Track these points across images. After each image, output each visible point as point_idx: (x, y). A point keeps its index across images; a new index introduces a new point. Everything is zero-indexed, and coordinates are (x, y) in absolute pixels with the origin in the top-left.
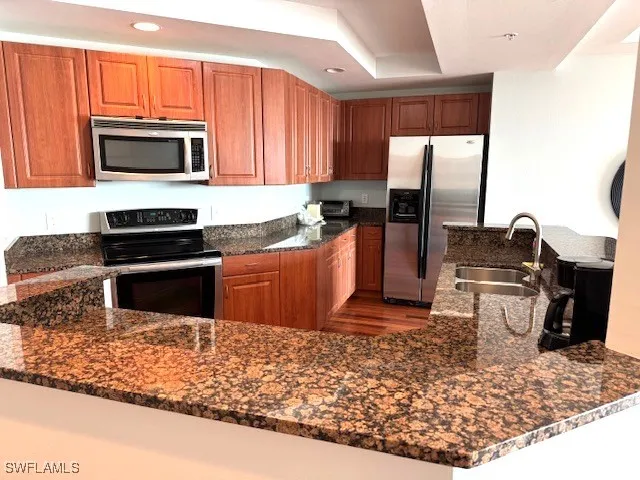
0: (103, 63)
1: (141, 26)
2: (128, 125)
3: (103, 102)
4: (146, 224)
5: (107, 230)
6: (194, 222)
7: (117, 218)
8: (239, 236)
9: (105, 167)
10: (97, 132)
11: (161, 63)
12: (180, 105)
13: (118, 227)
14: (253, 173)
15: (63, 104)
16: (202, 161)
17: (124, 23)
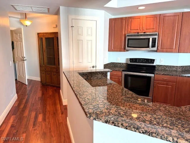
0: (132, 20)
1: (140, 8)
2: (135, 35)
3: (131, 30)
4: (139, 62)
5: (129, 63)
6: (153, 63)
7: (132, 60)
8: (169, 69)
9: (128, 47)
10: (127, 38)
11: (147, 17)
12: (151, 28)
13: (132, 62)
14: (174, 48)
15: (121, 31)
16: (155, 44)
17: (135, 8)
